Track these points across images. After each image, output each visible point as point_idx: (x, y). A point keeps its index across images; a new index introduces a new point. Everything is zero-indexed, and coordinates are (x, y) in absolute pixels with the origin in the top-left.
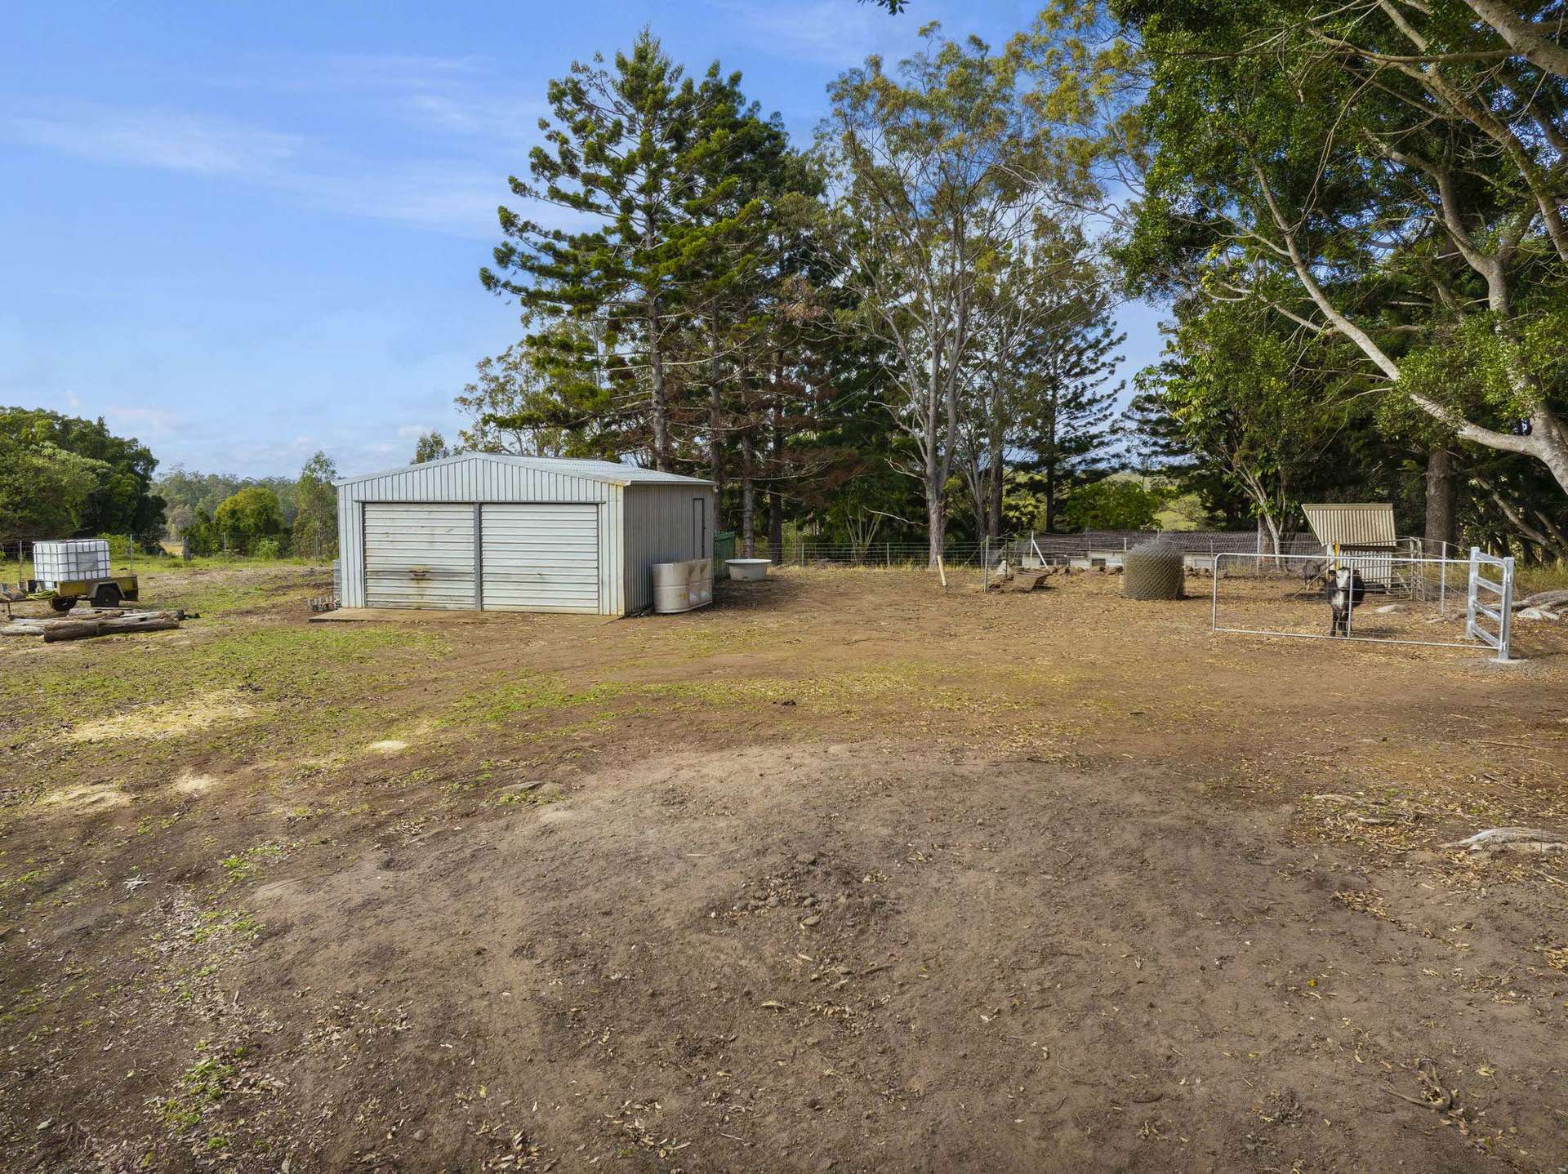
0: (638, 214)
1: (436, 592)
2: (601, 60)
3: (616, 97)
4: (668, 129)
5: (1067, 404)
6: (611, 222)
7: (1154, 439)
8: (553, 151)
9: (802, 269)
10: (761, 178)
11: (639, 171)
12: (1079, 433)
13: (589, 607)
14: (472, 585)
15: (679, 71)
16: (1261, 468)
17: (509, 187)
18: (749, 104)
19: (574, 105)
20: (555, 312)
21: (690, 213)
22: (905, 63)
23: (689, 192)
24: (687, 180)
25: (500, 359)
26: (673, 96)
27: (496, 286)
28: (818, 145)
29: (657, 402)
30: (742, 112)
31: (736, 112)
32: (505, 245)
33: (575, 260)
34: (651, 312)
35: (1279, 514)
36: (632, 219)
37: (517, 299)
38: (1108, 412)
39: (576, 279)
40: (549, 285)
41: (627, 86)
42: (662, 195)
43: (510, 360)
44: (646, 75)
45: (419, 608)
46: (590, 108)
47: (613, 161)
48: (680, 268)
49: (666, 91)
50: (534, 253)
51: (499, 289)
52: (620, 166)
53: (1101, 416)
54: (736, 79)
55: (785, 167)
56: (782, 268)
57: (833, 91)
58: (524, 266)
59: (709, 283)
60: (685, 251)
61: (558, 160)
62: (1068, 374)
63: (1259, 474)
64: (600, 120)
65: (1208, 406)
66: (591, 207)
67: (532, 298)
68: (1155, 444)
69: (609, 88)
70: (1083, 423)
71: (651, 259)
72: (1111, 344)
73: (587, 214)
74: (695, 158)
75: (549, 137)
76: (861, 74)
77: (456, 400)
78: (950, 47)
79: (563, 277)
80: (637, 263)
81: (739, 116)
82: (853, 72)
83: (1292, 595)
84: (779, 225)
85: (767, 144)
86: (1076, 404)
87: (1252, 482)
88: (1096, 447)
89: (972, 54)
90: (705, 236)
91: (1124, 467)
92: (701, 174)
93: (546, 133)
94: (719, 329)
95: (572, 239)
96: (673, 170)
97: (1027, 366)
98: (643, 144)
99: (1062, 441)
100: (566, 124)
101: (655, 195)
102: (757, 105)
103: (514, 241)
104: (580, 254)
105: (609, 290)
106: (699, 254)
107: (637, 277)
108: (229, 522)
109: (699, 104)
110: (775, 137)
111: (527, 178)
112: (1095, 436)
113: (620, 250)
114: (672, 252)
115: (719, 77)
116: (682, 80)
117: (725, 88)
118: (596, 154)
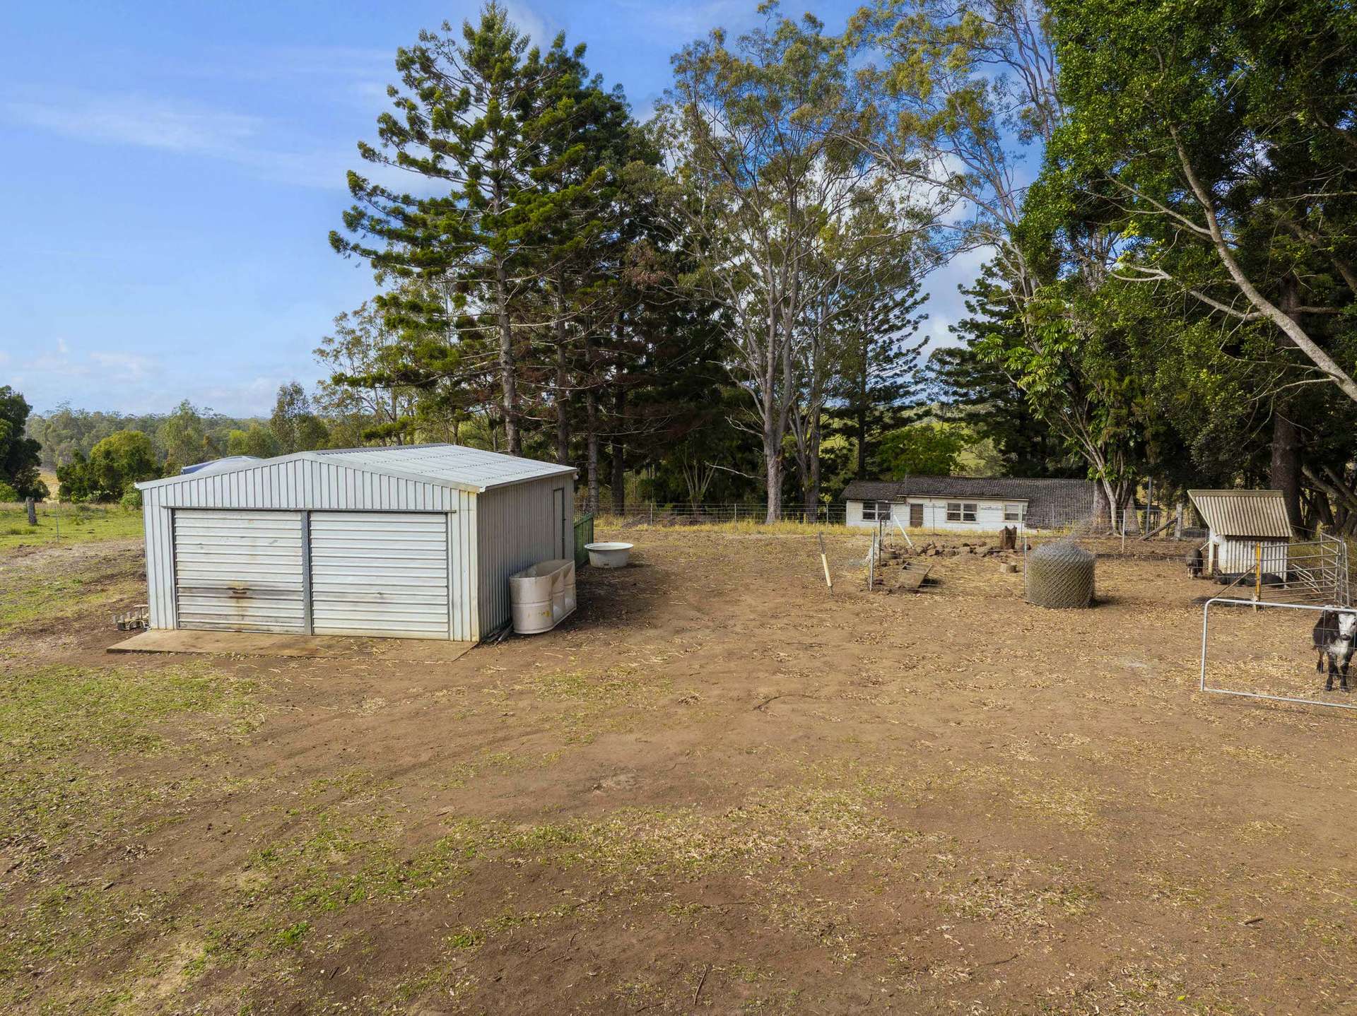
0: (486, 180)
1: (258, 611)
2: (449, 29)
3: (464, 67)
4: (515, 97)
5: (876, 357)
6: (459, 188)
7: (955, 389)
8: (401, 117)
9: (642, 233)
10: (605, 148)
11: (487, 138)
12: (887, 384)
13: (438, 631)
14: (300, 605)
15: (525, 42)
17: (359, 152)
18: (592, 76)
19: (422, 73)
20: (406, 274)
21: (537, 180)
22: (744, 39)
23: (534, 160)
24: (533, 148)
25: (356, 313)
26: (519, 66)
27: (345, 249)
28: (660, 116)
29: (506, 362)
30: (586, 83)
31: (580, 83)
32: (355, 208)
33: (425, 224)
34: (499, 275)
36: (481, 185)
37: (367, 262)
38: (912, 365)
39: (426, 242)
40: (400, 248)
41: (474, 56)
42: (509, 162)
43: (366, 314)
44: (494, 44)
45: (239, 631)
46: (438, 77)
47: (461, 127)
48: (528, 233)
49: (513, 61)
50: (382, 216)
51: (348, 252)
52: (467, 132)
53: (906, 368)
54: (580, 51)
55: (628, 136)
56: (622, 233)
57: (677, 63)
58: (373, 230)
59: (556, 248)
60: (533, 216)
61: (406, 125)
62: (877, 330)
64: (447, 88)
66: (439, 172)
67: (382, 261)
68: (955, 393)
69: (457, 56)
70: (891, 373)
71: (499, 224)
72: (916, 303)
73: (435, 179)
74: (542, 126)
75: (398, 104)
76: (706, 46)
77: (315, 352)
78: (787, 24)
79: (413, 240)
80: (485, 227)
81: (582, 88)
82: (698, 44)
84: (623, 192)
85: (609, 115)
86: (884, 357)
88: (902, 396)
89: (808, 32)
90: (552, 202)
91: (927, 413)
92: (546, 142)
93: (395, 100)
94: (565, 292)
95: (421, 204)
96: (519, 138)
97: (840, 322)
98: (490, 111)
99: (872, 390)
100: (415, 91)
101: (502, 162)
102: (599, 77)
103: (362, 205)
104: (429, 218)
105: (459, 252)
106: (547, 219)
107: (485, 241)
108: (104, 462)
109: (546, 73)
110: (617, 108)
111: (376, 143)
112: (901, 386)
113: (468, 215)
114: (520, 218)
115: (564, 48)
116: (529, 49)
117: (570, 59)
118: (444, 121)
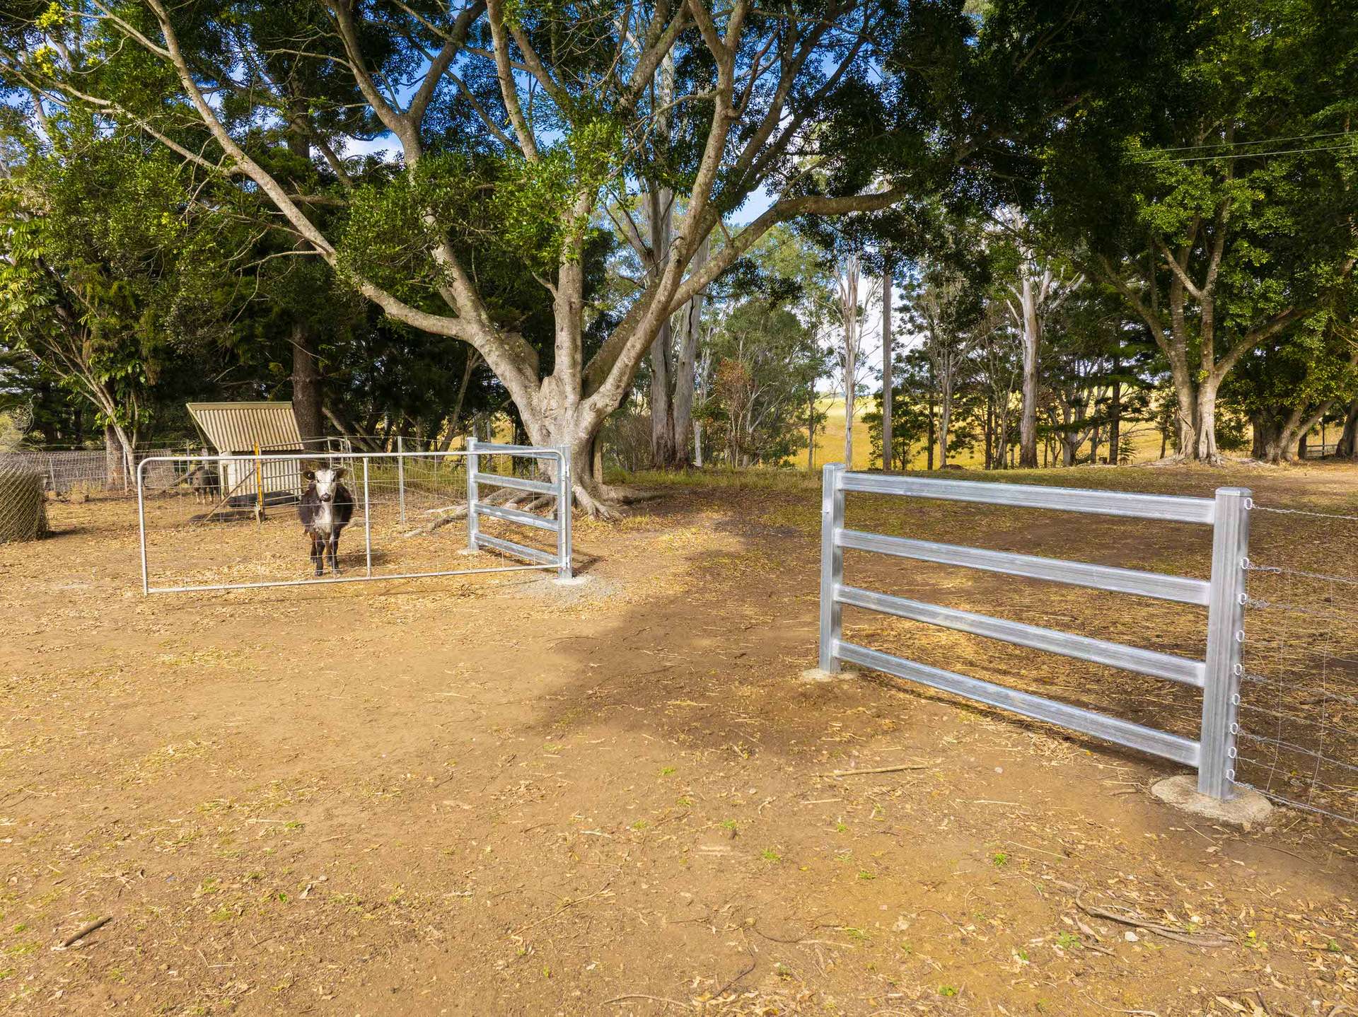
16: (107, 371)
35: (132, 424)
63: (105, 378)
65: (32, 293)
83: (204, 516)
87: (95, 388)
